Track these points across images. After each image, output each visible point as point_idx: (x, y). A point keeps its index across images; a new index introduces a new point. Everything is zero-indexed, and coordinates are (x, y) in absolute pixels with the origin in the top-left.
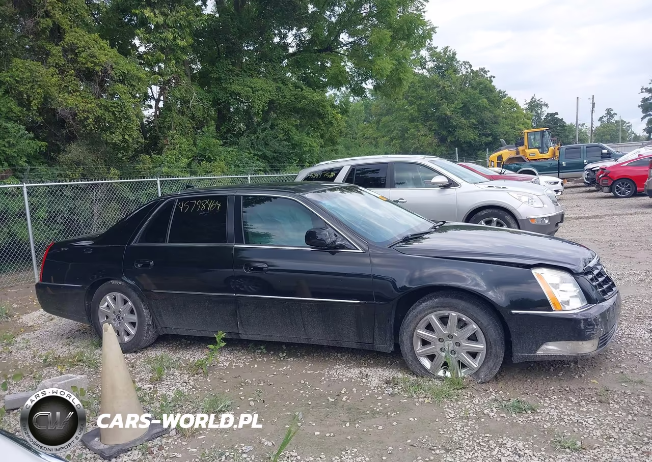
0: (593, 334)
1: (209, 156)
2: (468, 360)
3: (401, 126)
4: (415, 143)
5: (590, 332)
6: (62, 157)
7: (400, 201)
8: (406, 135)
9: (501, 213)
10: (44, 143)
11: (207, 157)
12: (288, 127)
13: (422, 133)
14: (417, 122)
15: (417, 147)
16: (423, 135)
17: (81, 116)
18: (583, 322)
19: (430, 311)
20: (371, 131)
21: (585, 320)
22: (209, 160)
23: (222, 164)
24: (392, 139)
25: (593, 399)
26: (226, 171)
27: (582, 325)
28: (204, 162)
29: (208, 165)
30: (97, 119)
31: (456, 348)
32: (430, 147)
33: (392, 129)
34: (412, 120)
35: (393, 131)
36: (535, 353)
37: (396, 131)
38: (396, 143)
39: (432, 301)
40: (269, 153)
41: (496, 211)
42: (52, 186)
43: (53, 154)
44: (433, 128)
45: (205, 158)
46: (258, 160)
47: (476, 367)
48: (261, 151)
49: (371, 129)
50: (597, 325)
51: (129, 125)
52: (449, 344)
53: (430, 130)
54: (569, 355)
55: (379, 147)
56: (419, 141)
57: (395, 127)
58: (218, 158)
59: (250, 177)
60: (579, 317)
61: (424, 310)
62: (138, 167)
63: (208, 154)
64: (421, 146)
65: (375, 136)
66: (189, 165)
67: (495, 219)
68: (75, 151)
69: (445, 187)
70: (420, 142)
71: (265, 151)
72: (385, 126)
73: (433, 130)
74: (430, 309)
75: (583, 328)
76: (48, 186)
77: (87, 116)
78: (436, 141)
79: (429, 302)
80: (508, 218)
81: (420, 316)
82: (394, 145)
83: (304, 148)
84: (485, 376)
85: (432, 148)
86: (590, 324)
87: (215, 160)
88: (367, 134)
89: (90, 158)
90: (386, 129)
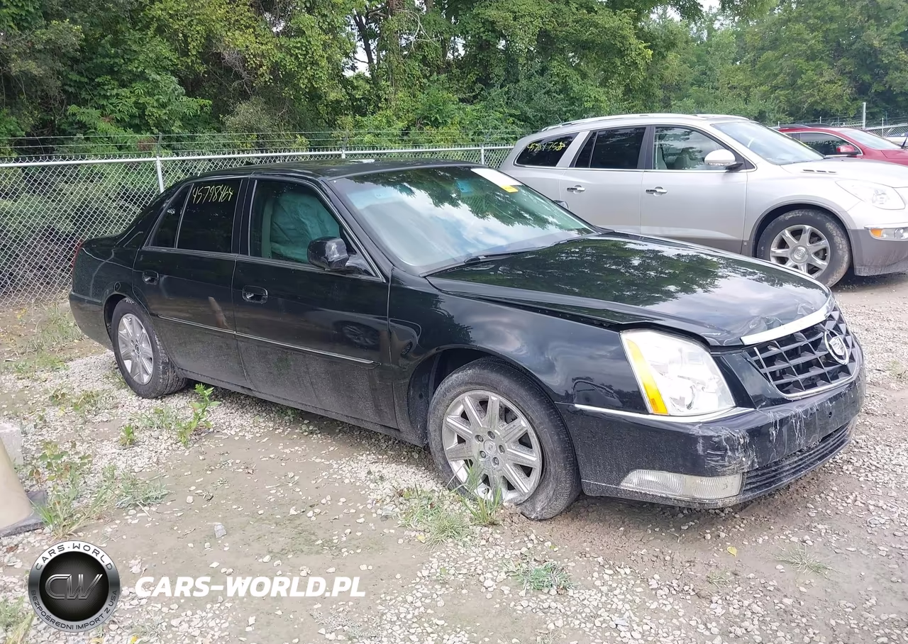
0: (723, 466)
1: (436, 118)
2: (517, 477)
3: (792, 68)
4: (813, 95)
5: (717, 461)
6: (230, 120)
7: (658, 190)
8: (799, 82)
9: (820, 217)
10: (207, 102)
11: (433, 119)
12: (565, 72)
13: (827, 78)
14: (820, 60)
15: (816, 102)
16: (827, 82)
17: (252, 62)
18: (701, 441)
19: (463, 388)
20: (741, 76)
21: (707, 439)
22: (436, 124)
23: (454, 130)
24: (775, 88)
25: (686, 588)
26: (460, 142)
27: (700, 448)
28: (428, 127)
29: (434, 131)
30: (275, 68)
31: (499, 455)
32: (837, 101)
33: (776, 71)
34: (812, 57)
35: (776, 75)
36: (618, 484)
37: (782, 75)
38: (781, 95)
39: (465, 373)
40: (530, 113)
41: (811, 214)
42: (215, 159)
43: (221, 116)
44: (847, 70)
45: (431, 121)
46: (513, 123)
47: (526, 491)
48: (520, 108)
49: (742, 73)
50: (733, 450)
51: (317, 74)
52: (490, 448)
53: (842, 73)
54: (678, 498)
55: (750, 101)
56: (819, 91)
57: (782, 69)
58: (449, 121)
59: (485, 150)
60: (696, 431)
61: (453, 387)
62: (335, 133)
63: (435, 115)
64: (824, 99)
65: (747, 83)
66: (405, 132)
67: (807, 227)
68: (246, 112)
69: (732, 169)
70: (820, 93)
71: (526, 108)
72: (765, 67)
73: (846, 73)
74: (460, 385)
75: (701, 452)
76: (210, 160)
77: (261, 62)
78: (849, 91)
79: (460, 373)
80: (830, 226)
81: (450, 395)
82: (777, 98)
83: (585, 103)
84: (542, 509)
85: (841, 103)
86: (718, 447)
87: (445, 123)
88: (734, 82)
89: (266, 121)
90: (766, 72)
